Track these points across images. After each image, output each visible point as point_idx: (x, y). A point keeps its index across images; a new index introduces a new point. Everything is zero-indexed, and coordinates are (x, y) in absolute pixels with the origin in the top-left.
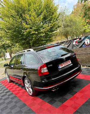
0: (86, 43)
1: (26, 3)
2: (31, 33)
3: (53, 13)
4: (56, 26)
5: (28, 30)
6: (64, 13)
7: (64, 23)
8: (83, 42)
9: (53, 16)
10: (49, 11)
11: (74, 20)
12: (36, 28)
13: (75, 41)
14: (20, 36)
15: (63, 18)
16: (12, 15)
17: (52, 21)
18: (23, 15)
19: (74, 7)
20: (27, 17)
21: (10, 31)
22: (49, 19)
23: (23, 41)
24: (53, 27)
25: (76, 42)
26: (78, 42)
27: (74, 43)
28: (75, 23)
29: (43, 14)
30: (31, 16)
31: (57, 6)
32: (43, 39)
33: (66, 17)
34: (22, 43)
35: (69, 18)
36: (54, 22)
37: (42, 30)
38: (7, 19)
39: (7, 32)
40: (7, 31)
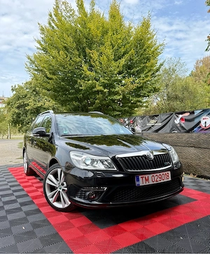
0: (203, 124)
1: (98, 29)
2: (95, 89)
3: (148, 59)
4: (150, 87)
5: (90, 82)
6: (174, 70)
7: (170, 90)
8: (196, 121)
9: (147, 65)
10: (142, 54)
11: (191, 89)
12: (108, 80)
13: (181, 116)
14: (73, 91)
15: (169, 80)
16: (65, 47)
17: (143, 75)
18: (87, 50)
19: (197, 63)
20: (95, 55)
21: (54, 77)
22: (138, 69)
23: (76, 104)
24: (142, 87)
25: (182, 119)
26: (186, 120)
27: (177, 121)
28: (193, 95)
29: (127, 56)
30: (102, 55)
31: (161, 45)
32: (116, 107)
33: (176, 79)
34: (72, 106)
35: (183, 83)
36: (147, 76)
37: (118, 88)
38: (54, 52)
39: (47, 78)
40: (49, 76)
